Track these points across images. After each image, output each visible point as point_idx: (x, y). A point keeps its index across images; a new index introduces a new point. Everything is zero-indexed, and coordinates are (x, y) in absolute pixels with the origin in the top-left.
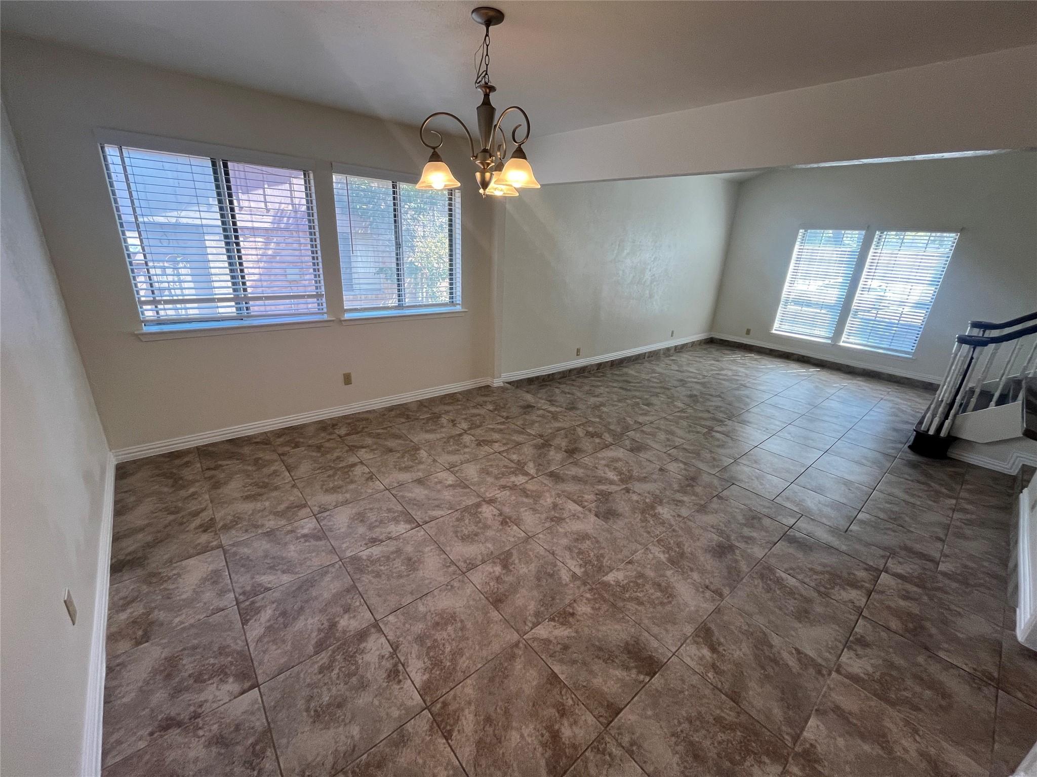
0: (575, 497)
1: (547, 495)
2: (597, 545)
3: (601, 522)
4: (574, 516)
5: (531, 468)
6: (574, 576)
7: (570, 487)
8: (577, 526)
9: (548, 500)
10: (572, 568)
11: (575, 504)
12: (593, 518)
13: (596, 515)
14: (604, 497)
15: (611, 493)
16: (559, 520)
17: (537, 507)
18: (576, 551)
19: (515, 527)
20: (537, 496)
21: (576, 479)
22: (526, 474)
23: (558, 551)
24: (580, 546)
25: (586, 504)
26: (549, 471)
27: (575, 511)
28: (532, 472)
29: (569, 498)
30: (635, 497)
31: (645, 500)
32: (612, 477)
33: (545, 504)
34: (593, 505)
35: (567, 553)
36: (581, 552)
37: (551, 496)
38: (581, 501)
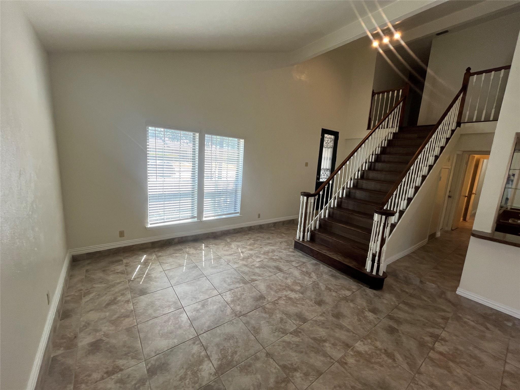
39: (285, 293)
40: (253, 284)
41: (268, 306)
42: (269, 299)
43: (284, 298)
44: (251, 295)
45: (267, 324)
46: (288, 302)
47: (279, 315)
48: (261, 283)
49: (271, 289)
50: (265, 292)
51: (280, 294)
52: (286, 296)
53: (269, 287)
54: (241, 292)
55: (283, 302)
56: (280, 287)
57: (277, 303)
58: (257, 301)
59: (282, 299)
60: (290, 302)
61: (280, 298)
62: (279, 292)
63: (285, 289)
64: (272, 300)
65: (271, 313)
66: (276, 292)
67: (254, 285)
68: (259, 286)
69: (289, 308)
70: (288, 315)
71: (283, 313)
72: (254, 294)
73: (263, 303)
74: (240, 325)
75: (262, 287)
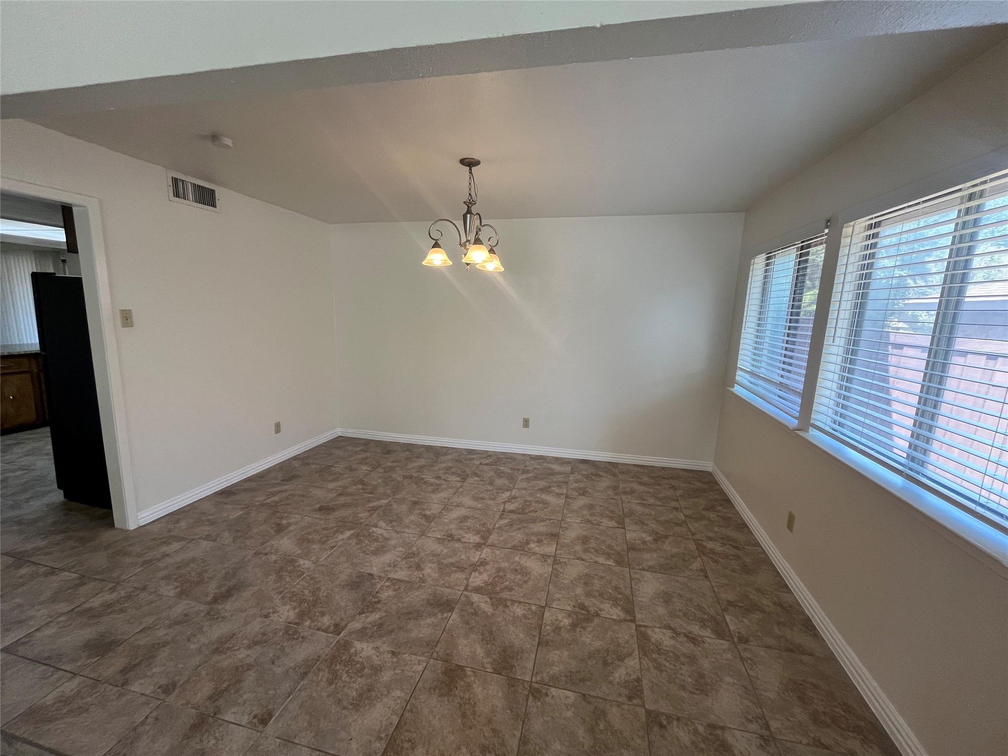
0: (403, 586)
1: (435, 575)
2: (364, 549)
3: (366, 570)
4: (394, 565)
5: (482, 602)
6: (376, 526)
7: (417, 597)
8: (387, 558)
9: (429, 570)
10: (379, 529)
11: (399, 577)
12: (375, 571)
13: (372, 575)
14: (369, 604)
15: (360, 614)
16: (408, 556)
17: (435, 559)
18: (380, 540)
19: (439, 537)
20: (444, 569)
21: (413, 614)
22: (477, 590)
23: (394, 535)
24: (379, 543)
25: (387, 584)
26: (456, 610)
27: (396, 571)
28: (475, 597)
29: (408, 582)
30: (326, 621)
31: (313, 621)
32: (365, 645)
33: (430, 565)
34: (379, 586)
35: (386, 536)
36: (377, 540)
37: (429, 576)
38: (393, 584)
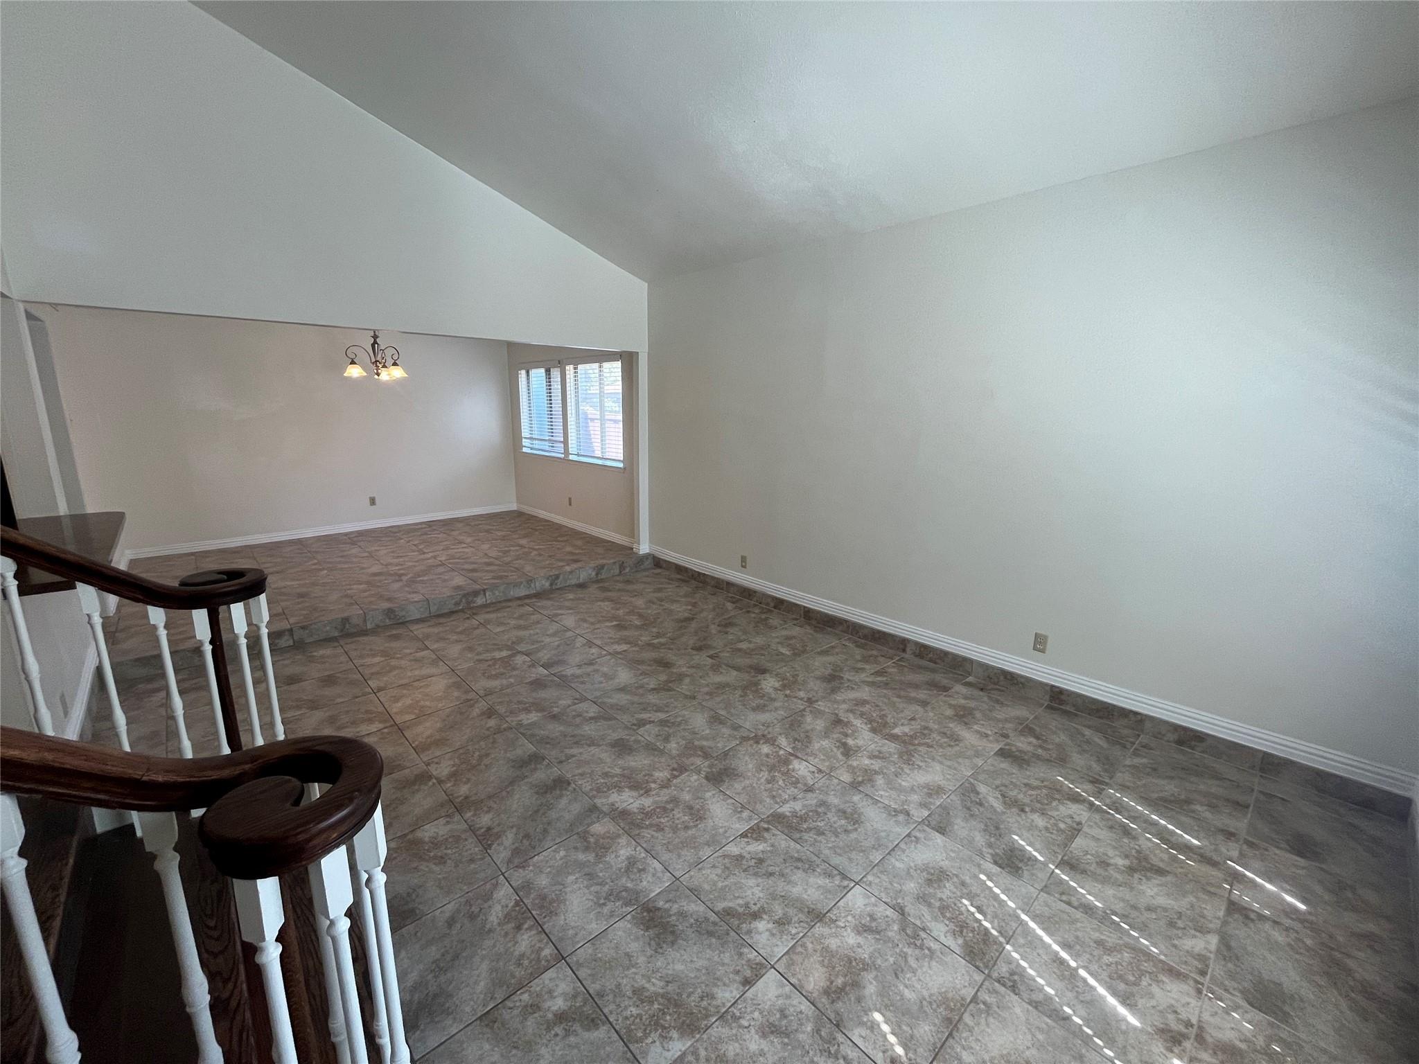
39: (647, 802)
40: (750, 818)
41: (698, 761)
42: (695, 777)
43: (653, 785)
44: (747, 782)
45: (696, 730)
46: (645, 776)
47: (673, 746)
48: (726, 824)
49: (691, 808)
50: (708, 794)
51: (665, 795)
52: (647, 792)
53: (698, 815)
54: (776, 786)
55: (657, 774)
56: (662, 820)
57: (674, 769)
58: (725, 770)
59: (659, 781)
60: (640, 777)
61: (666, 785)
62: (667, 802)
63: (646, 814)
64: (688, 776)
65: (691, 748)
66: (675, 801)
67: (745, 814)
68: (731, 811)
69: (646, 762)
70: (651, 748)
71: (662, 752)
72: (738, 786)
73: (711, 766)
74: (748, 723)
75: (719, 811)
